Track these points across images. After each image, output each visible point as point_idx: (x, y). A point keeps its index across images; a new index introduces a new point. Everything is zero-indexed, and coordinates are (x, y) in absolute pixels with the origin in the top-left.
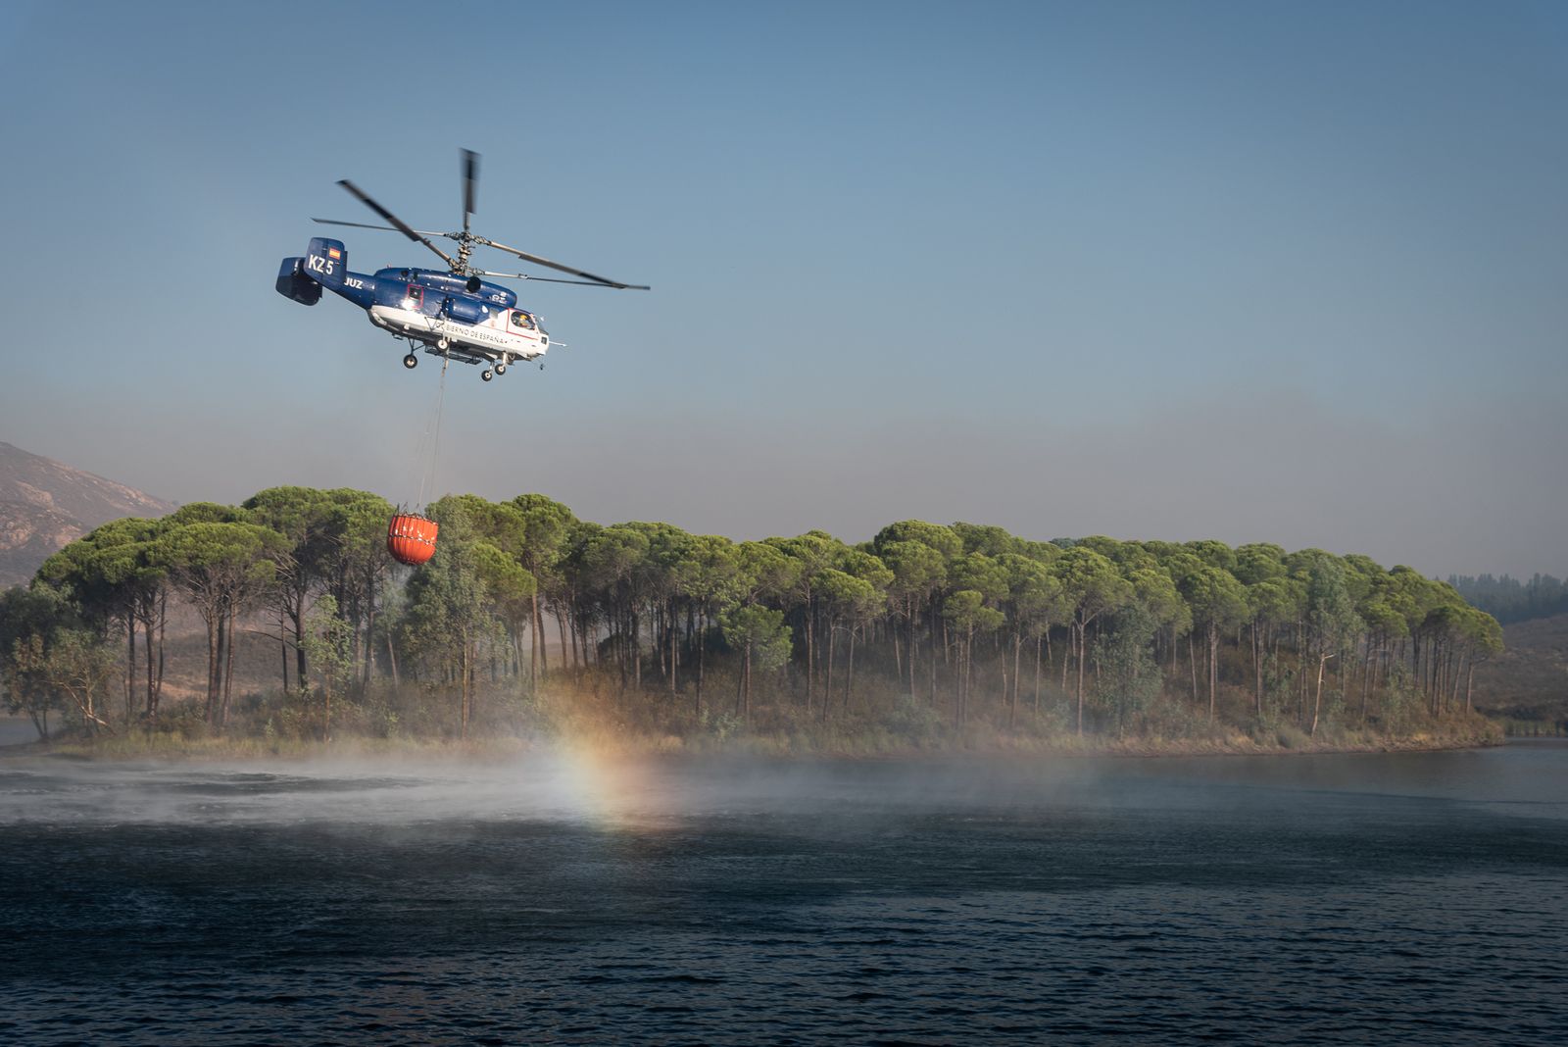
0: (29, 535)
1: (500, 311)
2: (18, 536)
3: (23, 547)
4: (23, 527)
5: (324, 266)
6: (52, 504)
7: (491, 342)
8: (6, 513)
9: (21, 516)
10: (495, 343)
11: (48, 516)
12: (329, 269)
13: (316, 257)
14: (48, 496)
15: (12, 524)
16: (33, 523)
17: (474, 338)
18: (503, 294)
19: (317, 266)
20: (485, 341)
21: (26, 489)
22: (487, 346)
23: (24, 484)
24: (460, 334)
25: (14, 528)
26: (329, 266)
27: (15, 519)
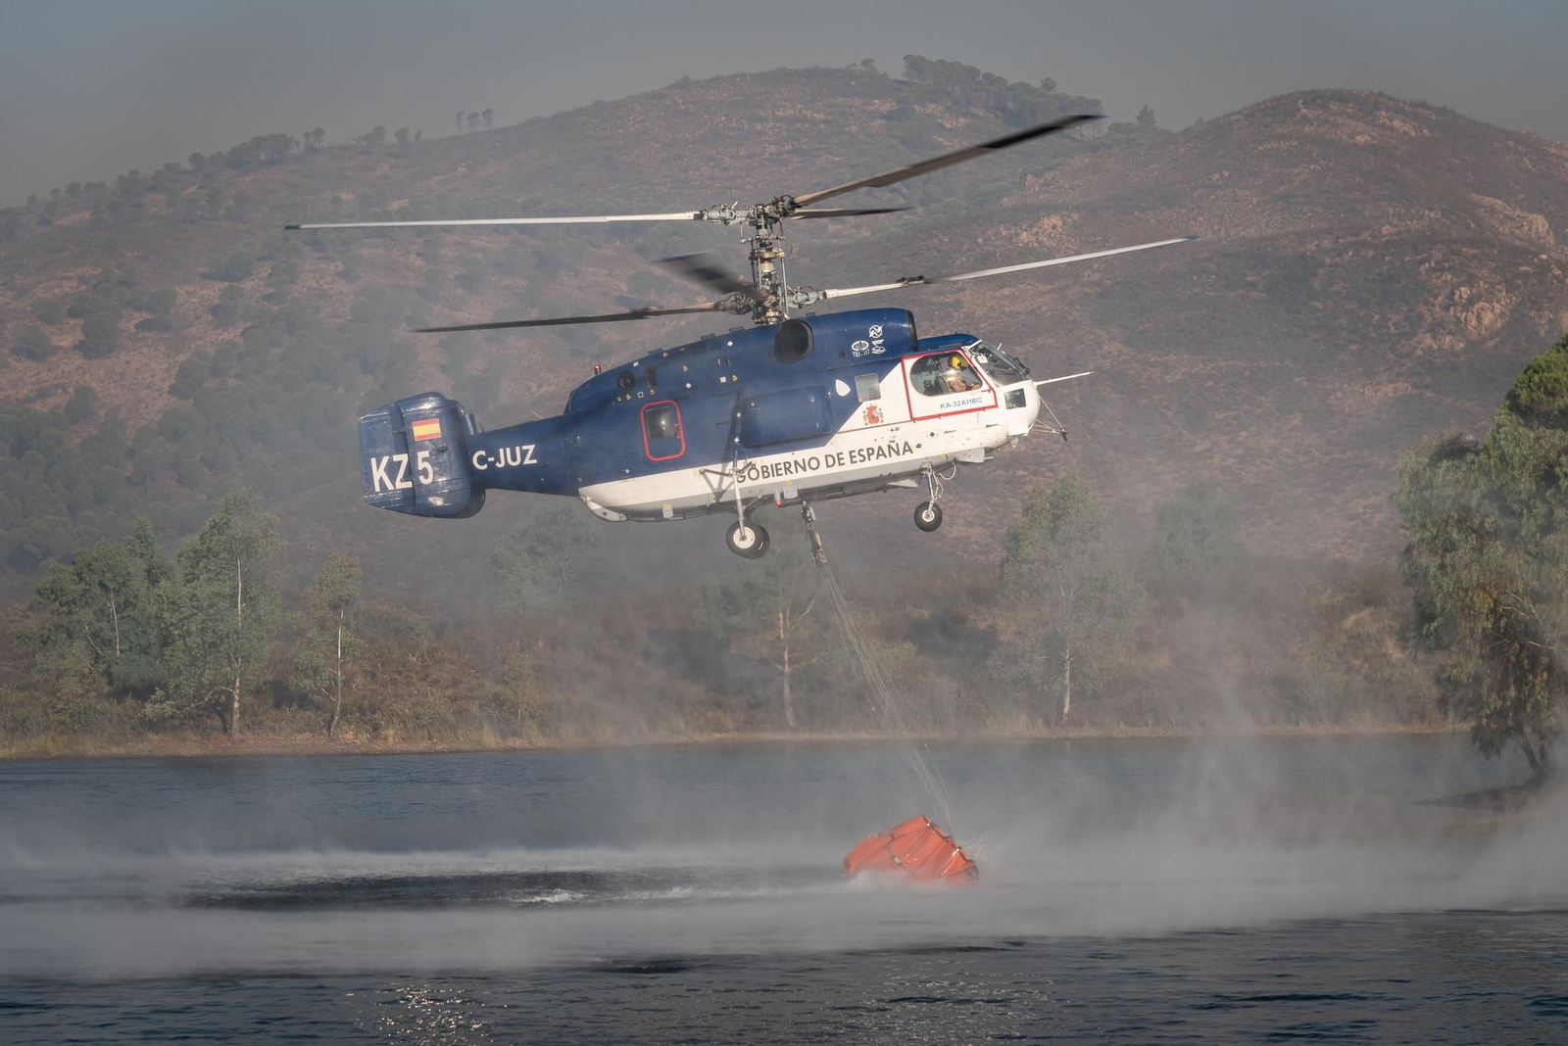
0: (1502, 314)
1: (881, 377)
2: (1479, 317)
3: (1490, 344)
4: (1490, 296)
5: (411, 473)
6: (1551, 240)
7: (882, 461)
8: (1450, 269)
9: (1485, 272)
10: (895, 459)
11: (1544, 268)
12: (425, 473)
13: (385, 460)
14: (1540, 223)
15: (1465, 291)
16: (1510, 287)
17: (836, 469)
18: (875, 331)
19: (393, 481)
20: (867, 464)
21: (1492, 210)
22: (876, 474)
23: (1488, 200)
24: (801, 474)
25: (1471, 301)
26: (421, 465)
27: (1471, 281)
